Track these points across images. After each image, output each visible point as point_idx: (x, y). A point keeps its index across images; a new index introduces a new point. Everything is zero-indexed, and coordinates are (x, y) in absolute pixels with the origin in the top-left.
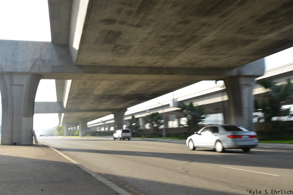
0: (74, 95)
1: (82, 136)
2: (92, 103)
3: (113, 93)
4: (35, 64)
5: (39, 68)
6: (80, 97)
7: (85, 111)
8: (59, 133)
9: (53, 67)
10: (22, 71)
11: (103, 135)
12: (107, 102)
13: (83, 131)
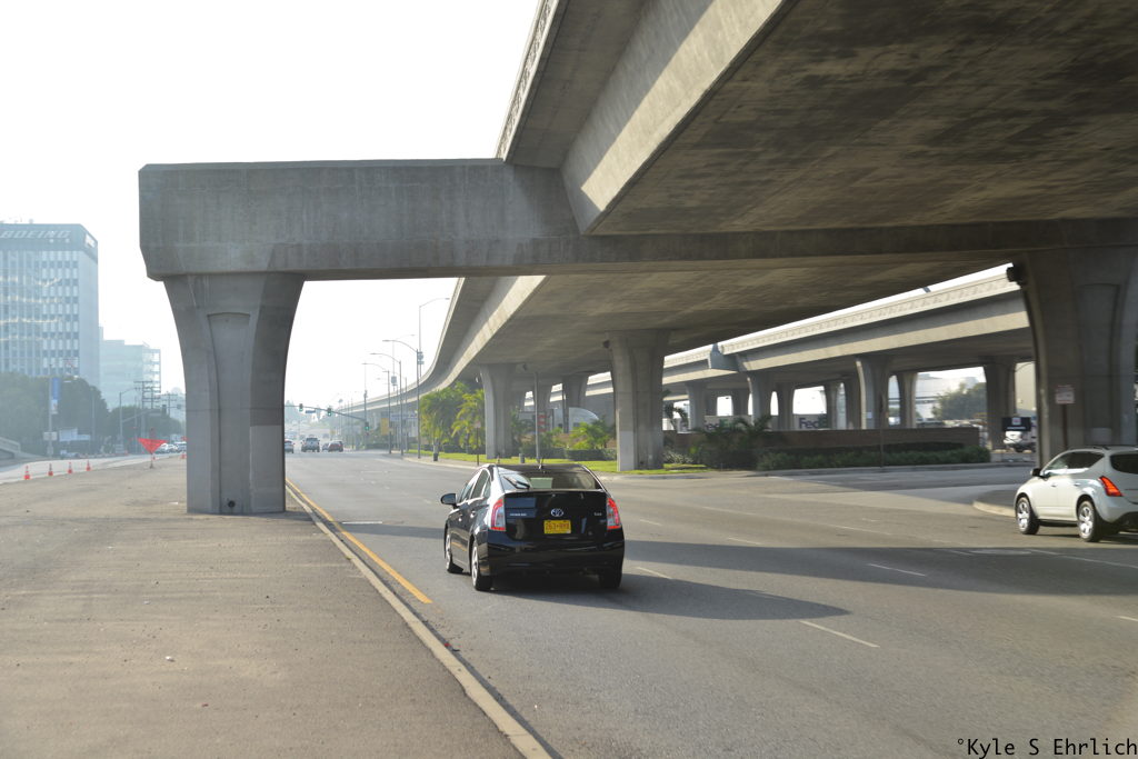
1: (641, 465)
8: (438, 434)
11: (819, 457)
13: (642, 427)
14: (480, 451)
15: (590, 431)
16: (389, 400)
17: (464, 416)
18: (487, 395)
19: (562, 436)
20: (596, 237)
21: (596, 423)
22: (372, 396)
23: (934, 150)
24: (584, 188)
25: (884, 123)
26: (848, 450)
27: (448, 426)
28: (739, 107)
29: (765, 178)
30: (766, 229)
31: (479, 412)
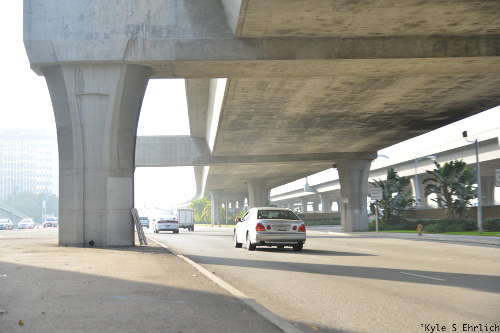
0: (233, 118)
2: (280, 139)
3: (338, 109)
4: (136, 39)
5: (144, 49)
6: (251, 121)
7: (261, 159)
9: (179, 44)
10: (103, 58)
12: (320, 134)
26: (323, 219)
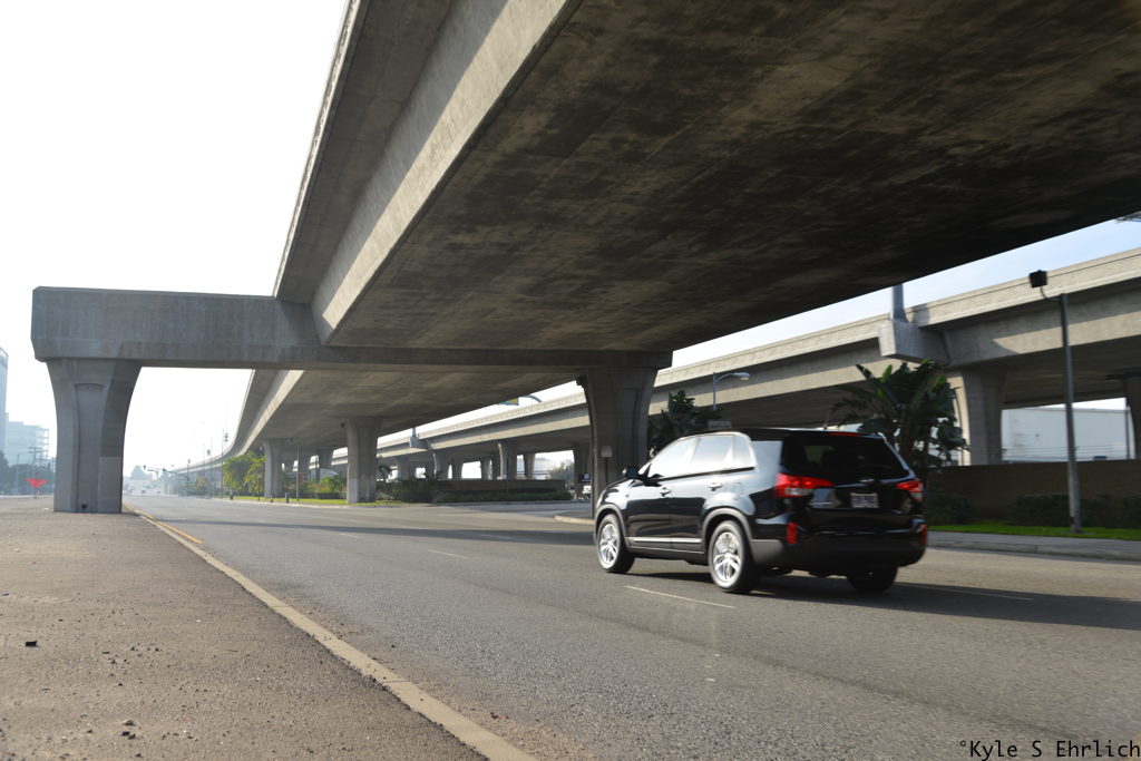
1: (361, 500)
13: (363, 477)
14: (262, 495)
15: (332, 481)
16: (204, 465)
17: (252, 473)
18: (267, 459)
19: (314, 485)
20: (332, 347)
21: (335, 476)
22: (192, 464)
23: (529, 298)
24: (324, 315)
25: (498, 278)
26: (487, 492)
27: (241, 479)
28: (412, 261)
29: (431, 311)
30: (434, 347)
31: (262, 470)
